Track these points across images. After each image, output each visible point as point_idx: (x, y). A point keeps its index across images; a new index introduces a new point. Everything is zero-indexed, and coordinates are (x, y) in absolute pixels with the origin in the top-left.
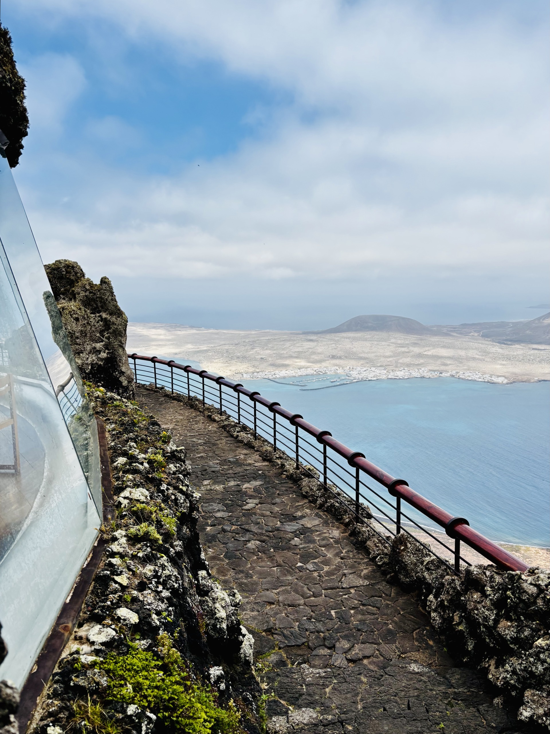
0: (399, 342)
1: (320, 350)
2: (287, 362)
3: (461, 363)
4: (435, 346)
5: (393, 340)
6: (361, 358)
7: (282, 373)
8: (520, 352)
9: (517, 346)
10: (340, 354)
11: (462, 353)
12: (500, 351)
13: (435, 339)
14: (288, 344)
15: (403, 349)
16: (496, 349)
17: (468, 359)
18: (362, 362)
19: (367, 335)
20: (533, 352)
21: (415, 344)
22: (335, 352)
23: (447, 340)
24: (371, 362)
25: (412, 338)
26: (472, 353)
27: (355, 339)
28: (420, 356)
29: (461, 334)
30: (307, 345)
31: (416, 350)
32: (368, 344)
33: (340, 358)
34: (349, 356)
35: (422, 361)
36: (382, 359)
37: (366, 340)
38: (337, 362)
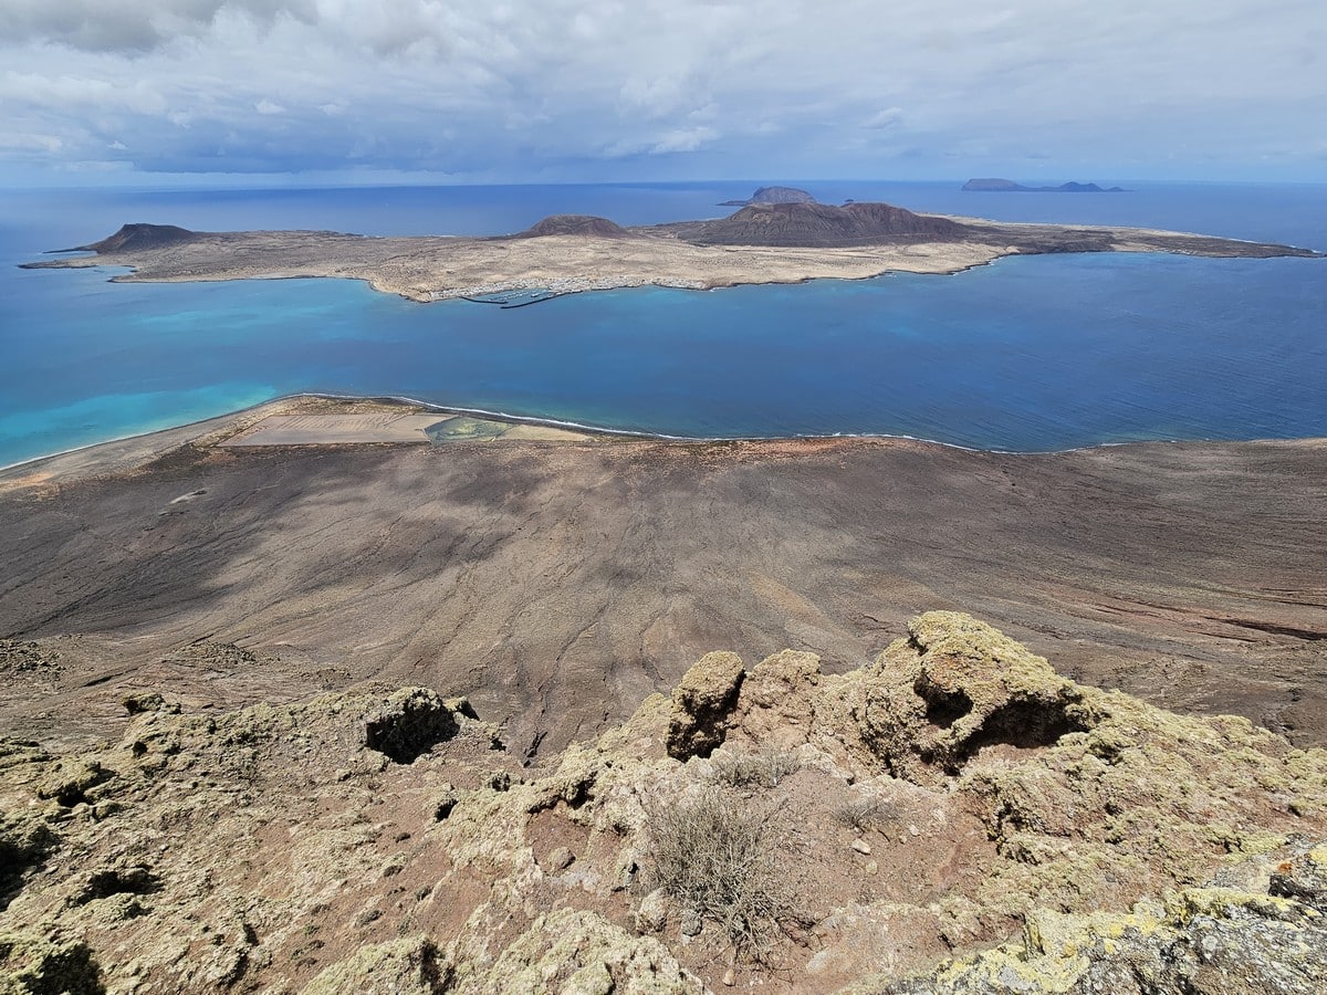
0: (598, 247)
1: (514, 259)
2: (478, 276)
3: (661, 268)
4: (635, 250)
5: (591, 246)
6: (561, 268)
7: (474, 290)
8: (716, 255)
9: (711, 248)
10: (538, 263)
11: (661, 257)
12: (697, 254)
13: (633, 242)
14: (475, 253)
15: (603, 256)
16: (693, 252)
18: (563, 272)
19: (563, 239)
20: (726, 254)
21: (615, 250)
22: (531, 262)
23: (645, 244)
24: (571, 272)
25: (610, 242)
26: (669, 257)
27: (552, 246)
28: (620, 262)
29: (658, 236)
30: (499, 254)
31: (616, 256)
32: (566, 250)
33: (537, 268)
34: (547, 265)
35: (623, 268)
36: (583, 268)
37: (562, 246)
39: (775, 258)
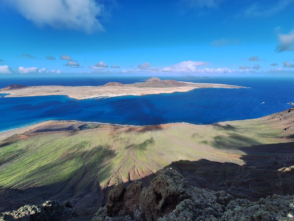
1: (101, 91)
2: (93, 94)
3: (131, 92)
7: (92, 97)
8: (142, 89)
10: (106, 91)
11: (131, 90)
13: (126, 87)
14: (92, 90)
15: (120, 90)
16: (138, 89)
17: (133, 91)
18: (111, 93)
19: (111, 87)
20: (144, 89)
21: (122, 89)
23: (128, 87)
24: (113, 93)
26: (133, 90)
28: (123, 91)
30: (98, 90)
31: (122, 90)
32: (112, 89)
34: (108, 92)
36: (115, 92)
37: (111, 88)
38: (105, 93)
39: (154, 90)
